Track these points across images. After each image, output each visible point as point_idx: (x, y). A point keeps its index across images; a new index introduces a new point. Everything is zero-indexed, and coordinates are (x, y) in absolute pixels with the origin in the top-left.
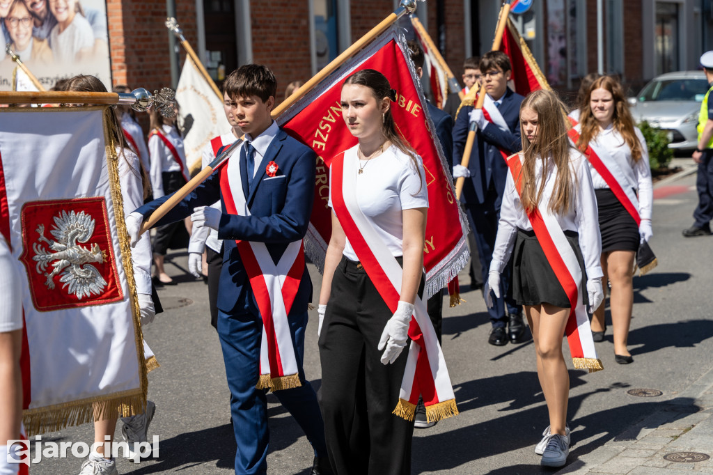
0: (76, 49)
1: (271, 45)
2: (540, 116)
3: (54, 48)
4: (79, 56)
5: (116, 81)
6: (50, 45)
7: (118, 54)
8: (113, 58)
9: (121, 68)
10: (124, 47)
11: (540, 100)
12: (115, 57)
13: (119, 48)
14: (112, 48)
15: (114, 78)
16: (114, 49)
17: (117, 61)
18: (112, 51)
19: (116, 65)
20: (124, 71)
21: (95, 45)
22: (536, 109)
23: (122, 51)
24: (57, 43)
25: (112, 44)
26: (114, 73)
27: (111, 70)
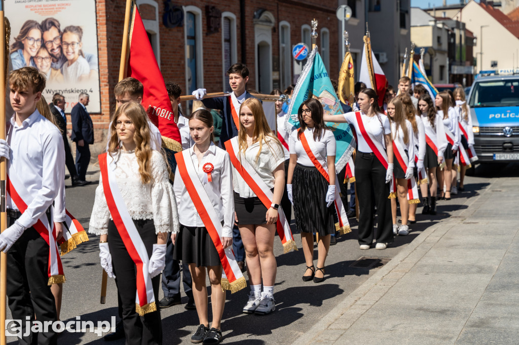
0: (78, 75)
1: (169, 74)
2: (396, 106)
3: (64, 74)
4: (80, 79)
5: (102, 92)
6: (62, 72)
7: (104, 78)
8: (101, 80)
9: (106, 85)
10: (108, 74)
11: (396, 101)
12: (102, 79)
13: (105, 75)
14: (100, 75)
15: (101, 91)
16: (102, 76)
17: (103, 82)
18: (101, 77)
19: (102, 84)
20: (107, 87)
21: (90, 73)
22: (394, 104)
23: (107, 76)
24: (67, 71)
25: (101, 73)
26: (101, 88)
27: (100, 87)
